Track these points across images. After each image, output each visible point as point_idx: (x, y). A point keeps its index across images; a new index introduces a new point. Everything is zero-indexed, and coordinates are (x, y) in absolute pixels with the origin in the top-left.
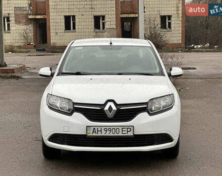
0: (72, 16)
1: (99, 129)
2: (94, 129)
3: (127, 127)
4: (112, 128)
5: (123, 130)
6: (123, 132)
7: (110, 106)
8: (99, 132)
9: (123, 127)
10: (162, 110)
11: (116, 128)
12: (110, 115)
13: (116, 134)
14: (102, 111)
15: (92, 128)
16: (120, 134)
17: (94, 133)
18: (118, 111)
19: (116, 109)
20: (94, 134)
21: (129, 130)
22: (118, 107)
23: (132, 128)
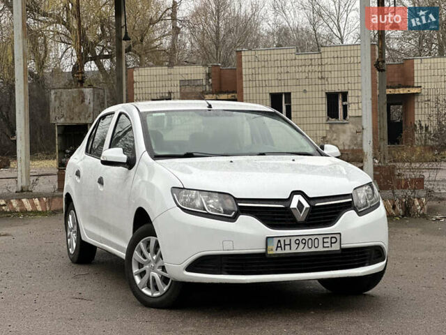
0: (285, 94)
1: (287, 242)
2: (279, 241)
3: (330, 236)
4: (307, 238)
5: (325, 240)
6: (326, 245)
7: (299, 201)
8: (287, 247)
9: (325, 236)
10: (371, 207)
11: (313, 238)
12: (301, 216)
13: (313, 250)
14: (287, 210)
15: (276, 240)
16: (321, 249)
17: (279, 249)
18: (313, 208)
19: (308, 206)
20: (279, 251)
21: (334, 240)
22: (312, 202)
23: (338, 236)
